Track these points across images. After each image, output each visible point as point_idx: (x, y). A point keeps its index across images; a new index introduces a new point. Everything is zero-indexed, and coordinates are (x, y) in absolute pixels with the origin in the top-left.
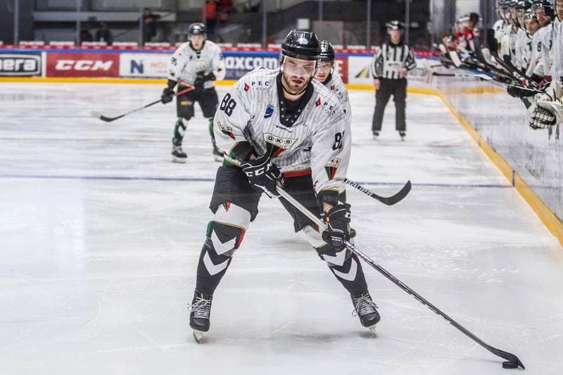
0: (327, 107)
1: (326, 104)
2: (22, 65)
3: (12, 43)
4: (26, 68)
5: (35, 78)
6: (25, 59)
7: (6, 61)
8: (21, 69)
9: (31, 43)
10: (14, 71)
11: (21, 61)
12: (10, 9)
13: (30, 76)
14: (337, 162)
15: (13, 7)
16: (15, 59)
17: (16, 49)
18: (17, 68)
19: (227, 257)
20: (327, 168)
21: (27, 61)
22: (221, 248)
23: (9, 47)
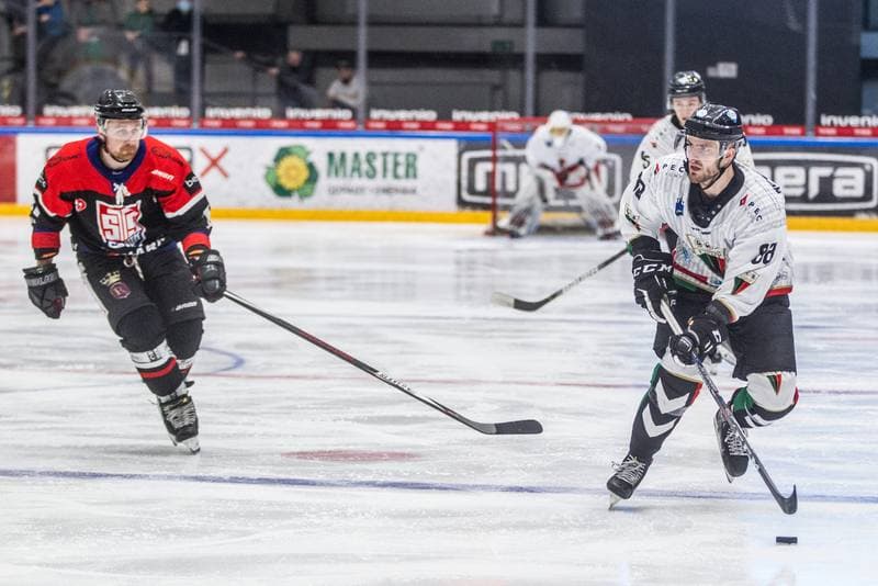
0: (753, 208)
1: (752, 204)
2: (826, 183)
3: (799, 120)
4: (839, 189)
5: (862, 217)
6: (836, 165)
7: (781, 172)
8: (826, 194)
9: (853, 121)
10: (804, 198)
11: (826, 172)
12: (793, 25)
13: (850, 214)
14: (753, 277)
15: (802, 17)
16: (807, 165)
17: (810, 138)
18: (814, 190)
19: (674, 417)
20: (737, 279)
21: (841, 172)
22: (666, 405)
23: (792, 132)
